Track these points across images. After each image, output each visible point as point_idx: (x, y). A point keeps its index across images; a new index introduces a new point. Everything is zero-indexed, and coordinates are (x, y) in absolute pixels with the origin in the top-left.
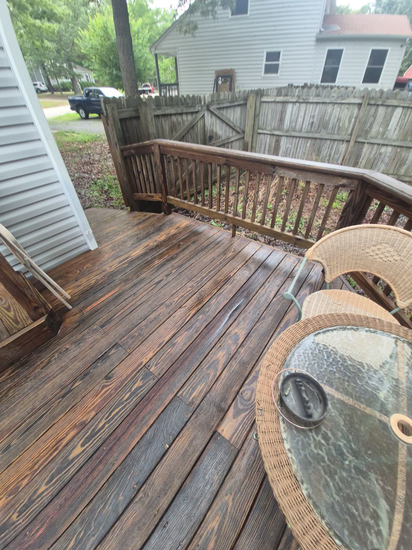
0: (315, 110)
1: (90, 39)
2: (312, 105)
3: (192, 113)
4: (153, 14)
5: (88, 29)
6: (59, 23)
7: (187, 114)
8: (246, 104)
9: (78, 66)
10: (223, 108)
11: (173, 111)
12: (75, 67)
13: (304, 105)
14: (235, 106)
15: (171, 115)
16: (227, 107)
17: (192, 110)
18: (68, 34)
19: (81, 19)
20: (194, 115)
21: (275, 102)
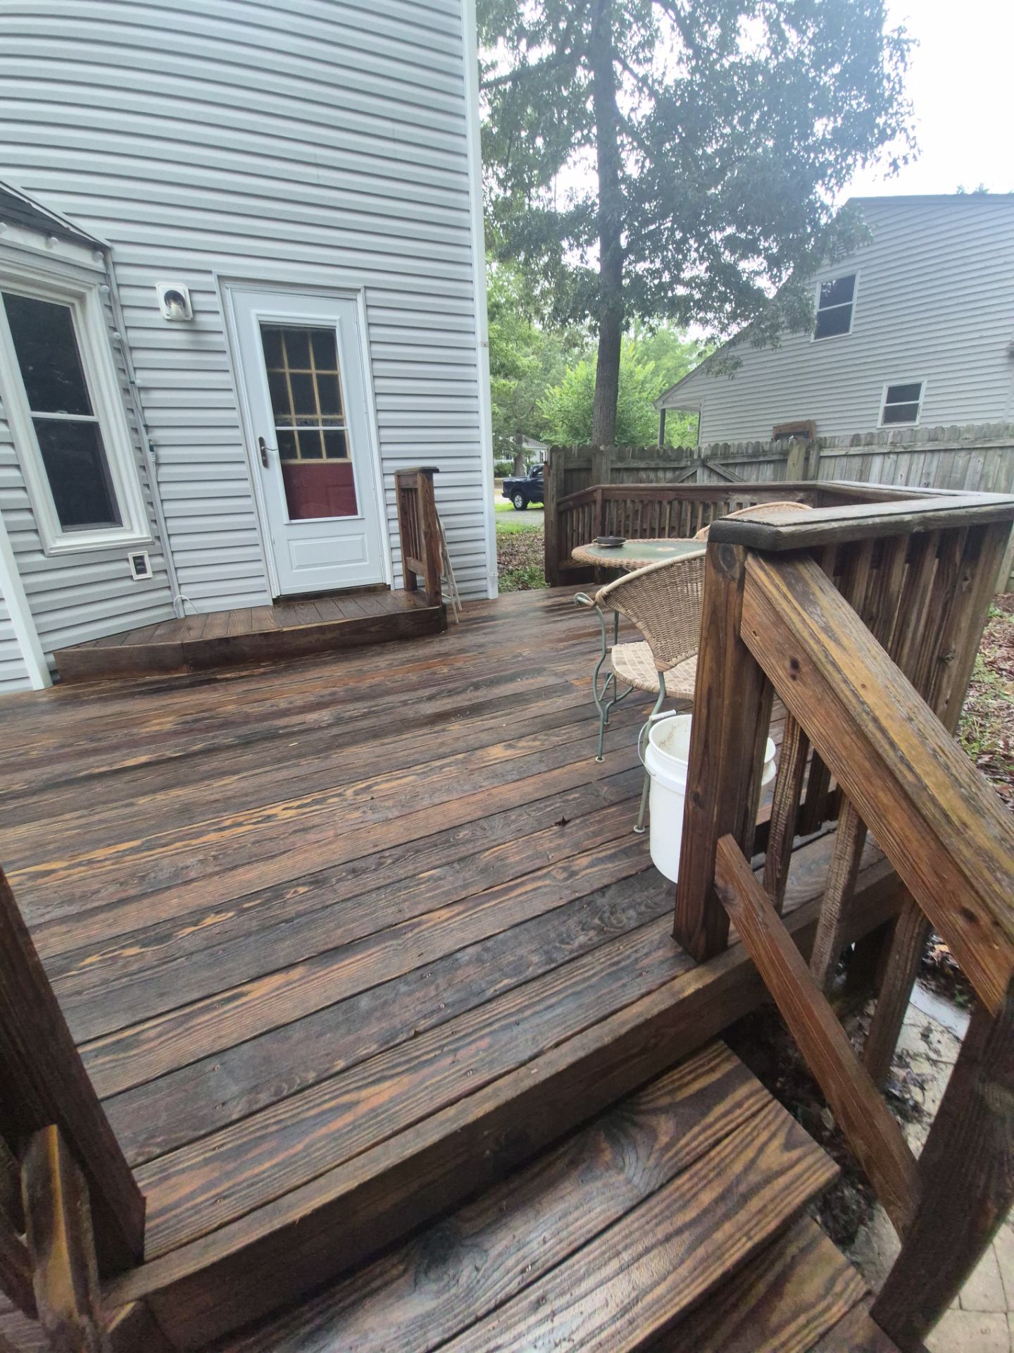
0: (931, 463)
1: (561, 399)
2: (922, 456)
3: (675, 469)
4: (683, 352)
5: (561, 385)
6: (520, 380)
7: (665, 469)
8: (785, 461)
9: (531, 440)
10: (736, 465)
11: (642, 465)
12: (527, 441)
13: (906, 457)
14: (760, 463)
15: (638, 470)
16: (743, 464)
17: (675, 465)
18: (528, 394)
19: (553, 371)
20: (677, 473)
21: (846, 456)
